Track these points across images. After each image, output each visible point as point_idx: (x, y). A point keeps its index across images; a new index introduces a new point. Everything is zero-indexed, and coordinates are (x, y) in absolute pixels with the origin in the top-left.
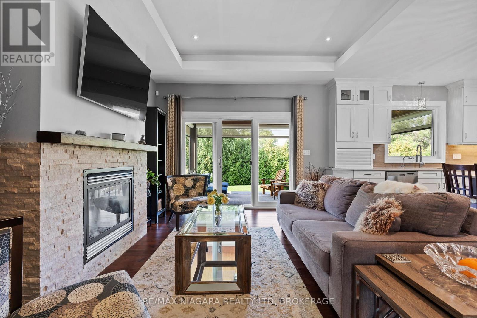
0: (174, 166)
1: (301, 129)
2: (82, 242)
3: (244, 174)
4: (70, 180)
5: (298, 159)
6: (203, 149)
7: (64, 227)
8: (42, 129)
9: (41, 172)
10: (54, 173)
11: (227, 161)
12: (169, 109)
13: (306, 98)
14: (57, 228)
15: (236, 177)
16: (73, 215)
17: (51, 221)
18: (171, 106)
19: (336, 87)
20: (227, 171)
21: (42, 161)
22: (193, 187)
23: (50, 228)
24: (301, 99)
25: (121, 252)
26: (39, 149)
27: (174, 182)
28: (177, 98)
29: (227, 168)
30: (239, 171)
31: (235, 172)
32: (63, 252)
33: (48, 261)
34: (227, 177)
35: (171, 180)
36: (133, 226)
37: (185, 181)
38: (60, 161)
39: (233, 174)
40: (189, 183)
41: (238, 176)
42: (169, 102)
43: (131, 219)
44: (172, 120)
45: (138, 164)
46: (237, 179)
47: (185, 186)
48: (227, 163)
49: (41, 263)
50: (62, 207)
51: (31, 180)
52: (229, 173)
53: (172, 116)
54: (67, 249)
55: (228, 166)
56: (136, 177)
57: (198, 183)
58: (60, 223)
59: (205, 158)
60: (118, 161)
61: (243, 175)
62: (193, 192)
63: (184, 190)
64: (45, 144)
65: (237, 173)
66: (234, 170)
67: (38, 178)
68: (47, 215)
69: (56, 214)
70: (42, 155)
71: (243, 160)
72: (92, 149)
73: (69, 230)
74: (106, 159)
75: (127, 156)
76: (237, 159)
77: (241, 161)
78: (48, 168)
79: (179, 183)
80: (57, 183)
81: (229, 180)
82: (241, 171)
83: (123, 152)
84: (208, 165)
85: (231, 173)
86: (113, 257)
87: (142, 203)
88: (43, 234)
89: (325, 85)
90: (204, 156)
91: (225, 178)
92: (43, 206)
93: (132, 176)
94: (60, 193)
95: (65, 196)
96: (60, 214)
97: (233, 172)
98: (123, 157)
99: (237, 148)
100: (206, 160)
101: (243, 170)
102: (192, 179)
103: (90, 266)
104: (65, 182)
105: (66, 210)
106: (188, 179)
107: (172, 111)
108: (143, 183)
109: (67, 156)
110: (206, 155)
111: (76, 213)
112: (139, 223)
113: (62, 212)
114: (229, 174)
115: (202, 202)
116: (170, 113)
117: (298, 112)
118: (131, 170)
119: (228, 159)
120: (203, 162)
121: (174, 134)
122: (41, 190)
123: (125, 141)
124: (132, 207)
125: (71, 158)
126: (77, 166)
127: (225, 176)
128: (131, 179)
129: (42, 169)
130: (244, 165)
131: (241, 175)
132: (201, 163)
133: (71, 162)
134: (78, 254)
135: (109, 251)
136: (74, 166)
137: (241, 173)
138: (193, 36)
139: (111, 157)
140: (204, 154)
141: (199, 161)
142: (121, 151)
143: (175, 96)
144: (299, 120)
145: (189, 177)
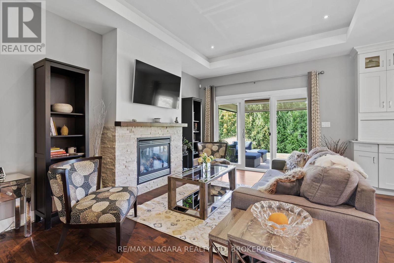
0: (209, 136)
1: (316, 102)
2: (136, 173)
3: (304, 143)
4: (130, 143)
5: (313, 131)
6: (262, 120)
7: (127, 165)
8: (117, 121)
9: (116, 139)
10: (122, 140)
11: (286, 131)
12: (206, 96)
13: (323, 72)
14: (123, 164)
15: (294, 146)
16: (131, 159)
17: (121, 161)
18: (208, 93)
19: (358, 55)
20: (285, 139)
21: (117, 134)
22: (218, 151)
23: (120, 164)
24: (316, 74)
25: (161, 184)
26: (115, 129)
27: (204, 147)
28: (212, 88)
29: (284, 137)
30: (297, 139)
31: (293, 141)
32: (126, 176)
33: (119, 178)
34: (285, 145)
35: (202, 145)
36: (171, 172)
37: (212, 146)
38: (125, 134)
39: (292, 143)
40: (215, 148)
41: (297, 145)
42: (206, 91)
43: (169, 167)
44: (208, 104)
45: (175, 135)
46: (296, 148)
47: (212, 150)
48: (285, 133)
49: (116, 178)
50: (126, 155)
51: (113, 142)
52: (287, 141)
53: (208, 101)
54: (128, 175)
55: (286, 135)
56: (173, 143)
57: (221, 149)
58: (125, 162)
59: (264, 128)
60: (159, 133)
61: (302, 144)
62: (217, 155)
63: (211, 153)
64: (118, 127)
65: (295, 142)
66: (292, 139)
67: (115, 141)
68: (119, 158)
69: (122, 158)
70: (116, 131)
71: (302, 130)
72: (142, 127)
73: (129, 166)
74: (151, 132)
75: (166, 130)
76: (296, 129)
77: (300, 131)
78: (119, 137)
79: (208, 148)
80: (123, 144)
81: (287, 148)
82: (300, 140)
83: (163, 128)
84: (266, 134)
85: (289, 142)
86: (155, 186)
87: (178, 159)
88: (117, 166)
89: (348, 55)
90: (262, 126)
91: (283, 146)
92: (117, 153)
93: (170, 142)
94: (125, 148)
95: (127, 150)
96: (125, 158)
97: (291, 141)
98: (163, 131)
99: (295, 119)
100: (264, 129)
101: (303, 139)
102: (217, 145)
103: (141, 187)
104: (127, 143)
105: (127, 157)
106: (215, 145)
107: (208, 97)
108: (178, 146)
109: (128, 132)
110: (264, 126)
111: (133, 159)
112: (176, 170)
113: (126, 157)
114: (287, 143)
115: (218, 162)
116: (207, 99)
117: (312, 87)
118: (169, 139)
119: (286, 129)
120: (261, 131)
121: (209, 113)
122: (116, 147)
123: (160, 122)
124: (170, 160)
125: (130, 132)
126: (133, 136)
127: (282, 145)
128: (169, 144)
129: (116, 137)
130: (304, 135)
131: (300, 144)
132: (260, 132)
133: (130, 134)
134: (134, 179)
135: (153, 182)
136: (132, 136)
137: (300, 142)
138: (211, 47)
139: (154, 131)
140: (263, 125)
141: (258, 130)
142: (161, 128)
143: (210, 86)
144: (314, 94)
145: (216, 143)
